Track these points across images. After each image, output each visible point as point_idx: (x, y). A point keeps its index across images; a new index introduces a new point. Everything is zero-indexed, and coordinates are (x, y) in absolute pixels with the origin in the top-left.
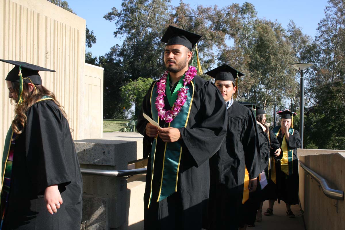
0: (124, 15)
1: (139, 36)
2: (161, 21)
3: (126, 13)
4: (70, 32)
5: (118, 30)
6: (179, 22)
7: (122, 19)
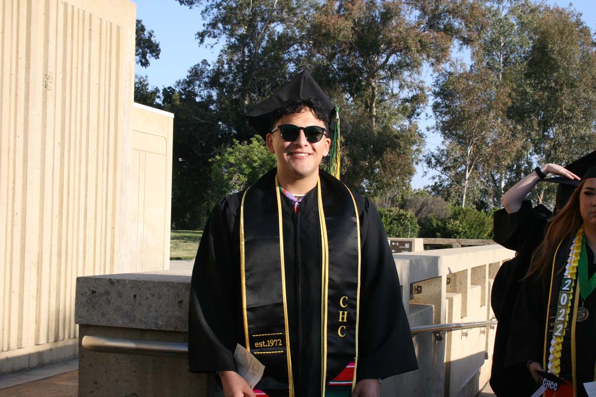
1: (253, 43)
4: (101, 31)
5: (207, 28)
6: (347, 10)
7: (217, 2)
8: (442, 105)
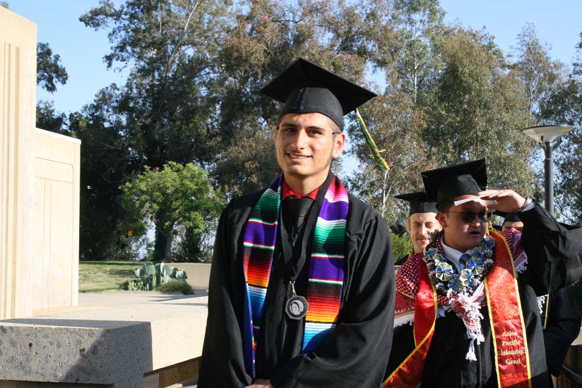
0: (128, 16)
1: (164, 66)
2: (217, 32)
3: (133, 12)
5: (115, 51)
6: (258, 33)
7: (124, 25)
8: (358, 129)
